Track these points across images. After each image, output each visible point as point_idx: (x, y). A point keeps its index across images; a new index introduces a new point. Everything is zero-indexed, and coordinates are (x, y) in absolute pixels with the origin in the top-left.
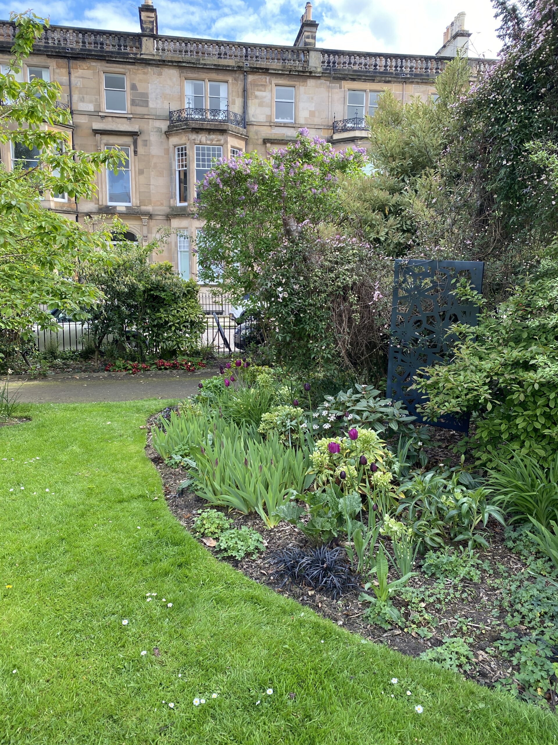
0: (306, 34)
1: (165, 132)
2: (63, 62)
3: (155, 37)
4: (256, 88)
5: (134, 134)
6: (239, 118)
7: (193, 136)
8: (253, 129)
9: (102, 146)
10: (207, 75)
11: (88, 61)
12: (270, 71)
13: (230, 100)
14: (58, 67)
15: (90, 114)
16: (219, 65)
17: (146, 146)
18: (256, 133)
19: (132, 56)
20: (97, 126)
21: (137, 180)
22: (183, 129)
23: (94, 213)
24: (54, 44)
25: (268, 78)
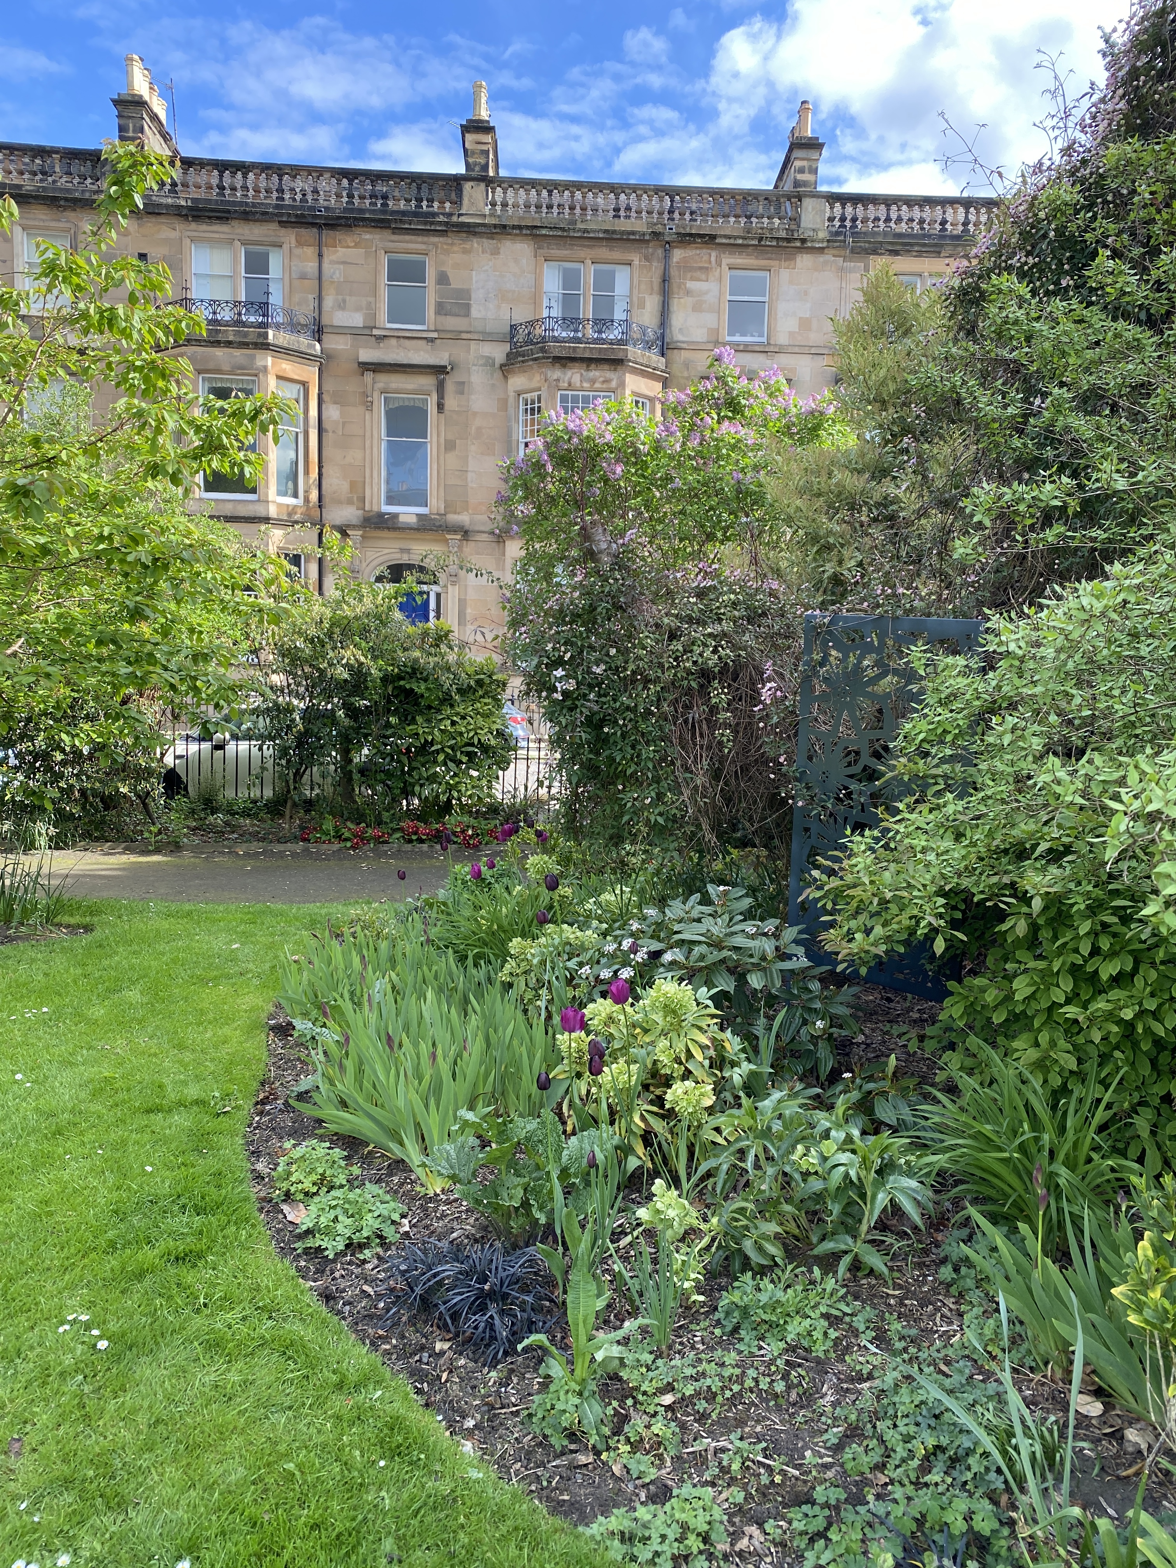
0: (798, 164)
1: (502, 366)
2: (309, 234)
3: (488, 181)
4: (689, 275)
5: (439, 371)
6: (650, 334)
7: (556, 373)
8: (679, 357)
9: (376, 395)
10: (588, 251)
11: (358, 230)
12: (718, 240)
13: (635, 299)
14: (300, 244)
15: (355, 333)
16: (614, 232)
17: (462, 393)
18: (687, 365)
19: (442, 218)
20: (367, 355)
21: (442, 462)
22: (536, 359)
23: (354, 527)
24: (294, 200)
25: (714, 254)
